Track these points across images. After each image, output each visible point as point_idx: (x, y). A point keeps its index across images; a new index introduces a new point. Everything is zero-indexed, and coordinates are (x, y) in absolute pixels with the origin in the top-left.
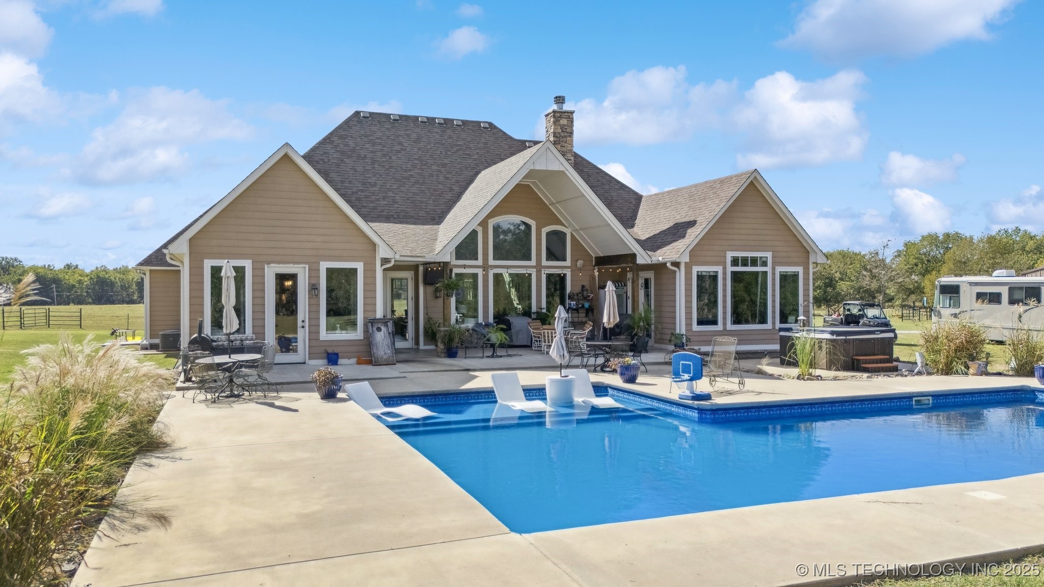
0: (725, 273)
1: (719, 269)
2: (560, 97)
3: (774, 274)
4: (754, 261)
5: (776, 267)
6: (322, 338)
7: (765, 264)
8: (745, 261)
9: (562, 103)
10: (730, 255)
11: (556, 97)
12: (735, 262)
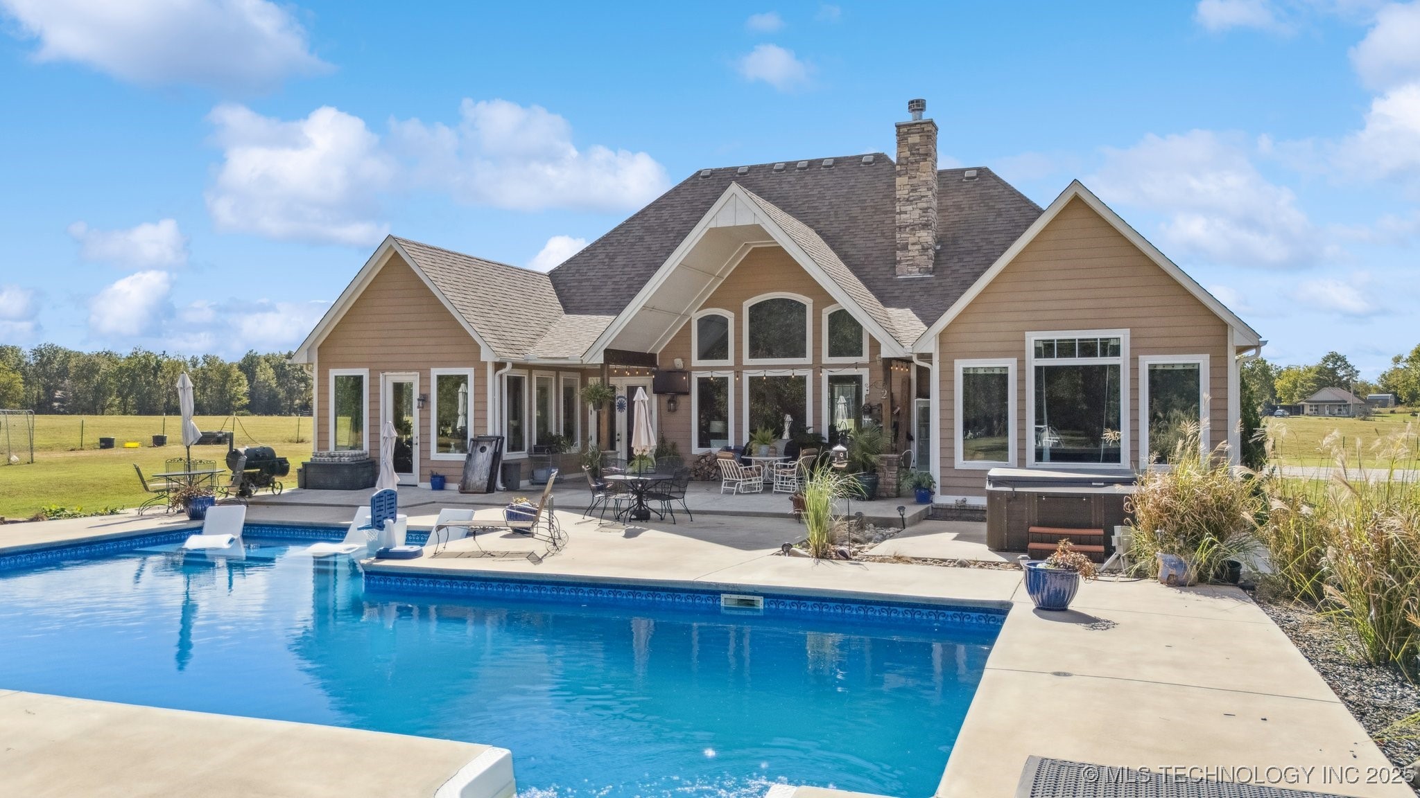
0: (1021, 370)
1: (1011, 364)
2: (918, 101)
3: (1135, 370)
4: (1088, 348)
5: (1141, 357)
6: (432, 458)
7: (1116, 351)
8: (1067, 348)
9: (922, 110)
10: (1032, 339)
11: (912, 102)
12: (1046, 349)
